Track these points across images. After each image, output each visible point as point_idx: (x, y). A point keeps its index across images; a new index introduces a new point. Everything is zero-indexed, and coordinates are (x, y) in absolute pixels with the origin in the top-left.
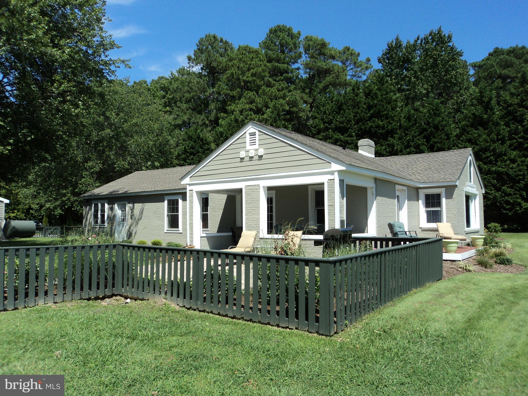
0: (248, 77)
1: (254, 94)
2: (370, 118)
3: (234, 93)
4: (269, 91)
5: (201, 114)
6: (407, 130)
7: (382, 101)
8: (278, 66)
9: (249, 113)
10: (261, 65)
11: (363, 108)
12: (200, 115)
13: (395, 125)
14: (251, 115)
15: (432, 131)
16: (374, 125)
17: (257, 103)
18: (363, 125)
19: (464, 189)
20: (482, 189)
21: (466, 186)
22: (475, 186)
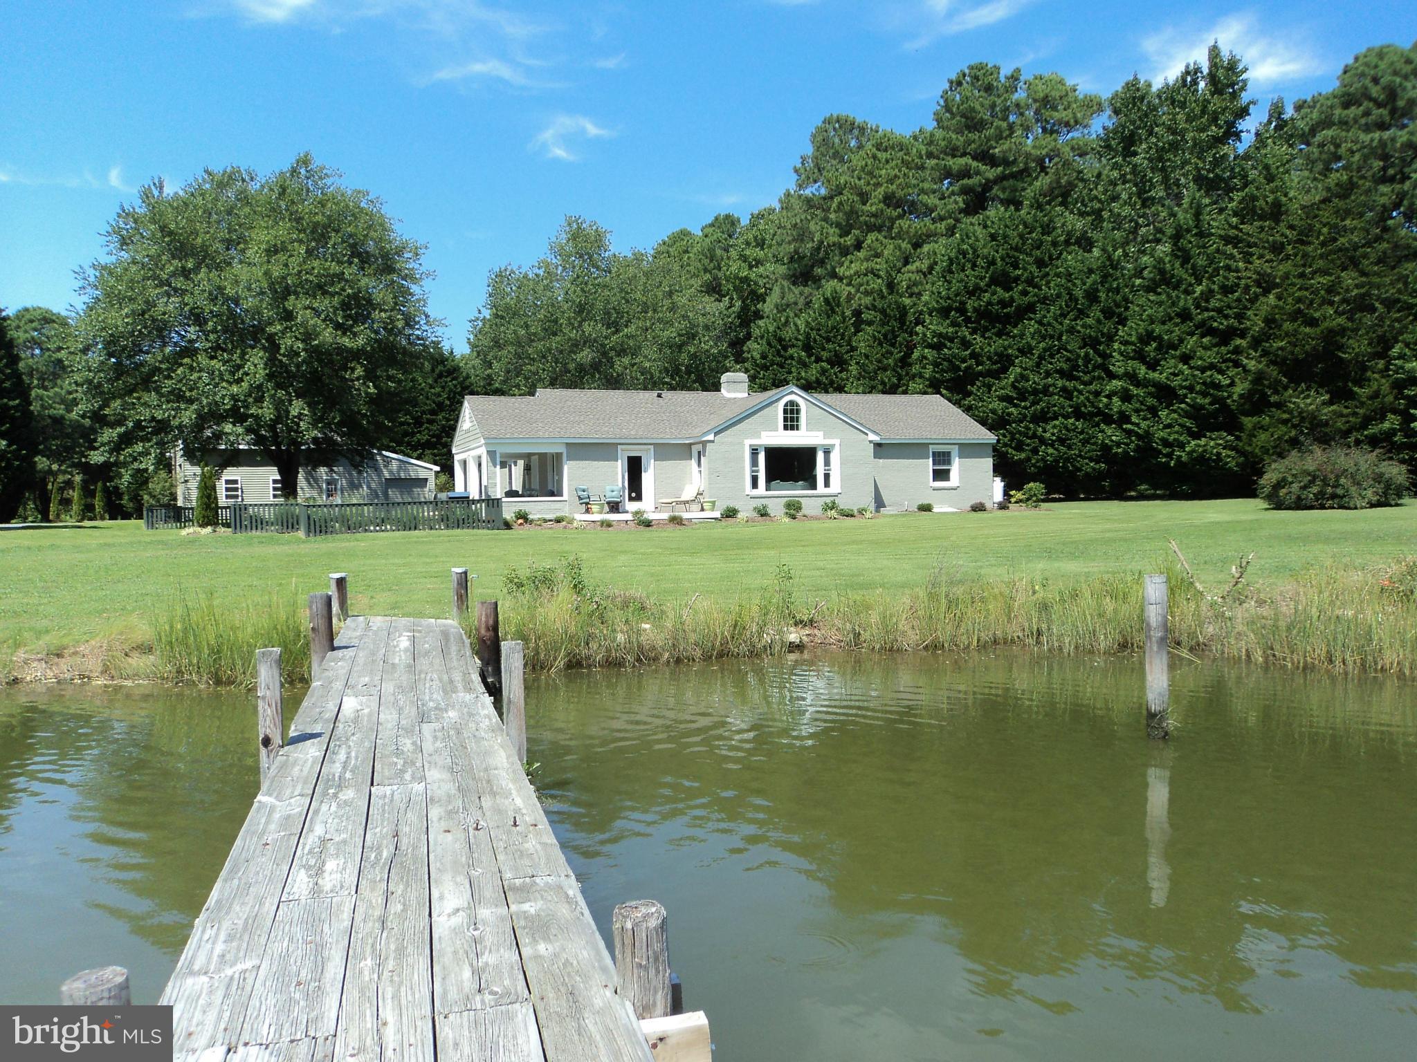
19: (748, 442)
20: (867, 434)
21: (760, 437)
22: (821, 434)
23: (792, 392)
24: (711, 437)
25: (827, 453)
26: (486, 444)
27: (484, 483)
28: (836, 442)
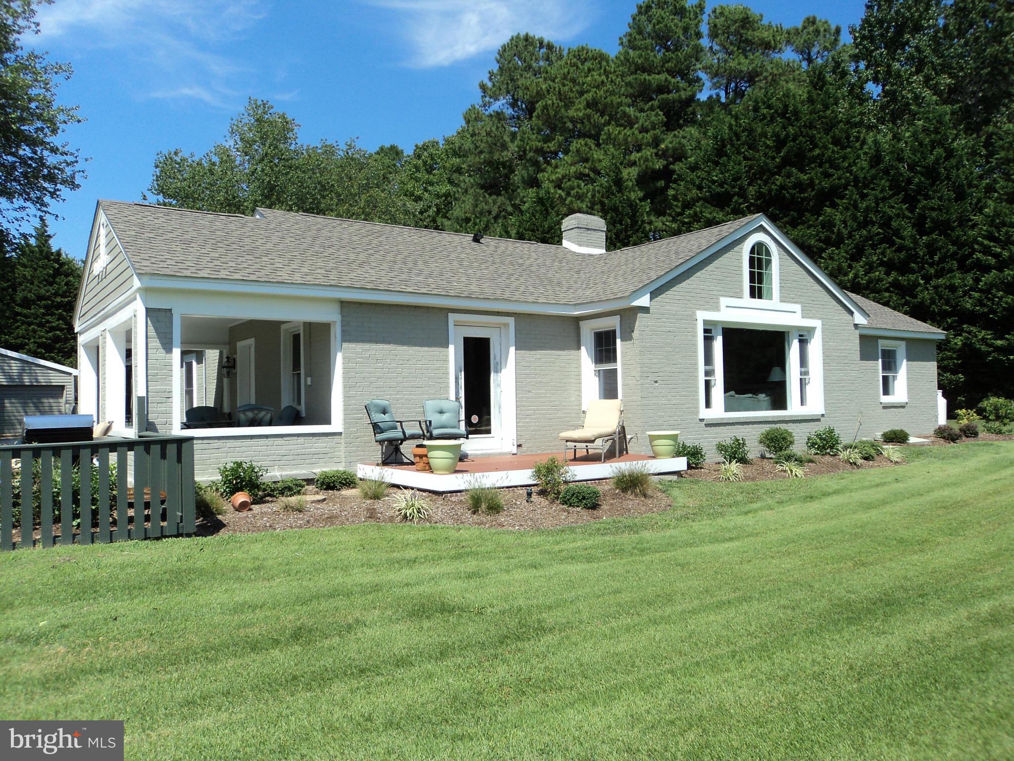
0: (578, 111)
1: (586, 145)
2: (780, 168)
3: (552, 146)
4: (619, 133)
5: (499, 194)
6: (866, 186)
7: (811, 126)
8: (645, 79)
9: (575, 184)
10: (603, 82)
11: (768, 147)
12: (494, 197)
13: (839, 178)
14: (579, 186)
15: (921, 182)
16: (789, 182)
17: (593, 161)
18: (765, 184)
19: (702, 316)
20: (852, 313)
21: (717, 308)
22: (797, 308)
23: (762, 229)
24: (644, 301)
25: (803, 342)
26: (146, 291)
27: (139, 390)
28: (816, 323)
